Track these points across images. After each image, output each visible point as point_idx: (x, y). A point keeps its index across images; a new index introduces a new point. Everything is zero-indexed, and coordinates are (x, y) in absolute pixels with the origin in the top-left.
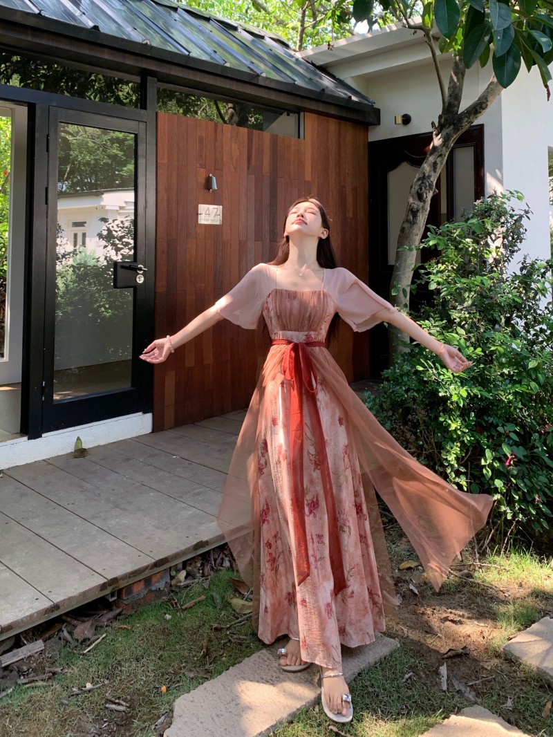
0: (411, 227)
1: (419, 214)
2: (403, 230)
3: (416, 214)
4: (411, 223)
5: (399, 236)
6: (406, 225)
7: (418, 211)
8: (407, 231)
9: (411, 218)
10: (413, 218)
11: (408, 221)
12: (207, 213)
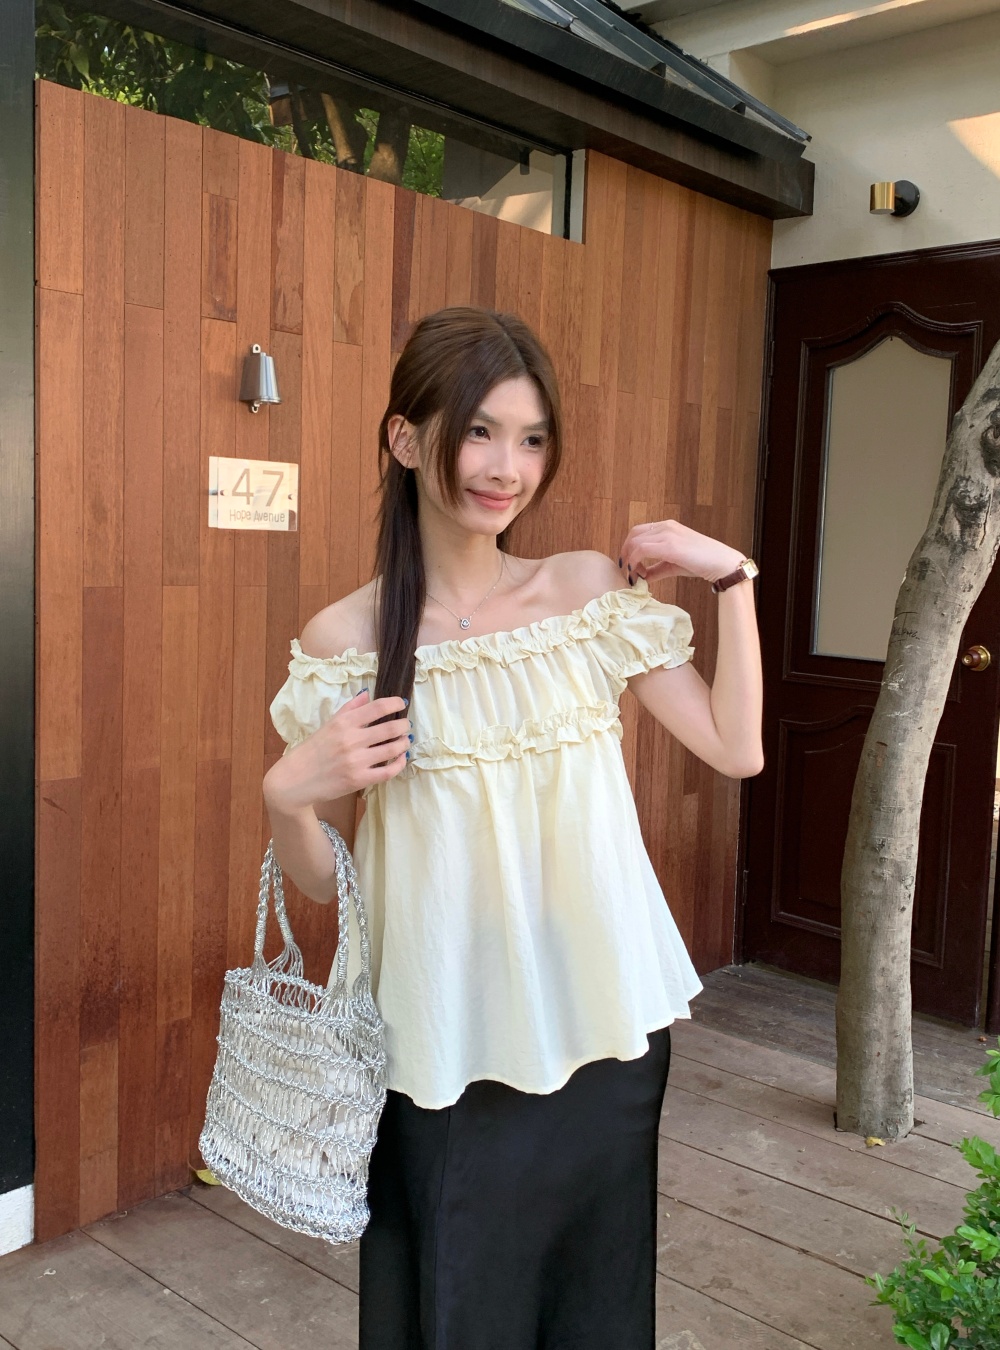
0: (952, 562)
1: (983, 515)
2: (919, 568)
3: (976, 517)
4: (954, 549)
5: (905, 590)
6: (936, 554)
7: (981, 506)
8: (935, 575)
9: (956, 528)
10: (962, 532)
11: (942, 539)
12: (242, 488)
